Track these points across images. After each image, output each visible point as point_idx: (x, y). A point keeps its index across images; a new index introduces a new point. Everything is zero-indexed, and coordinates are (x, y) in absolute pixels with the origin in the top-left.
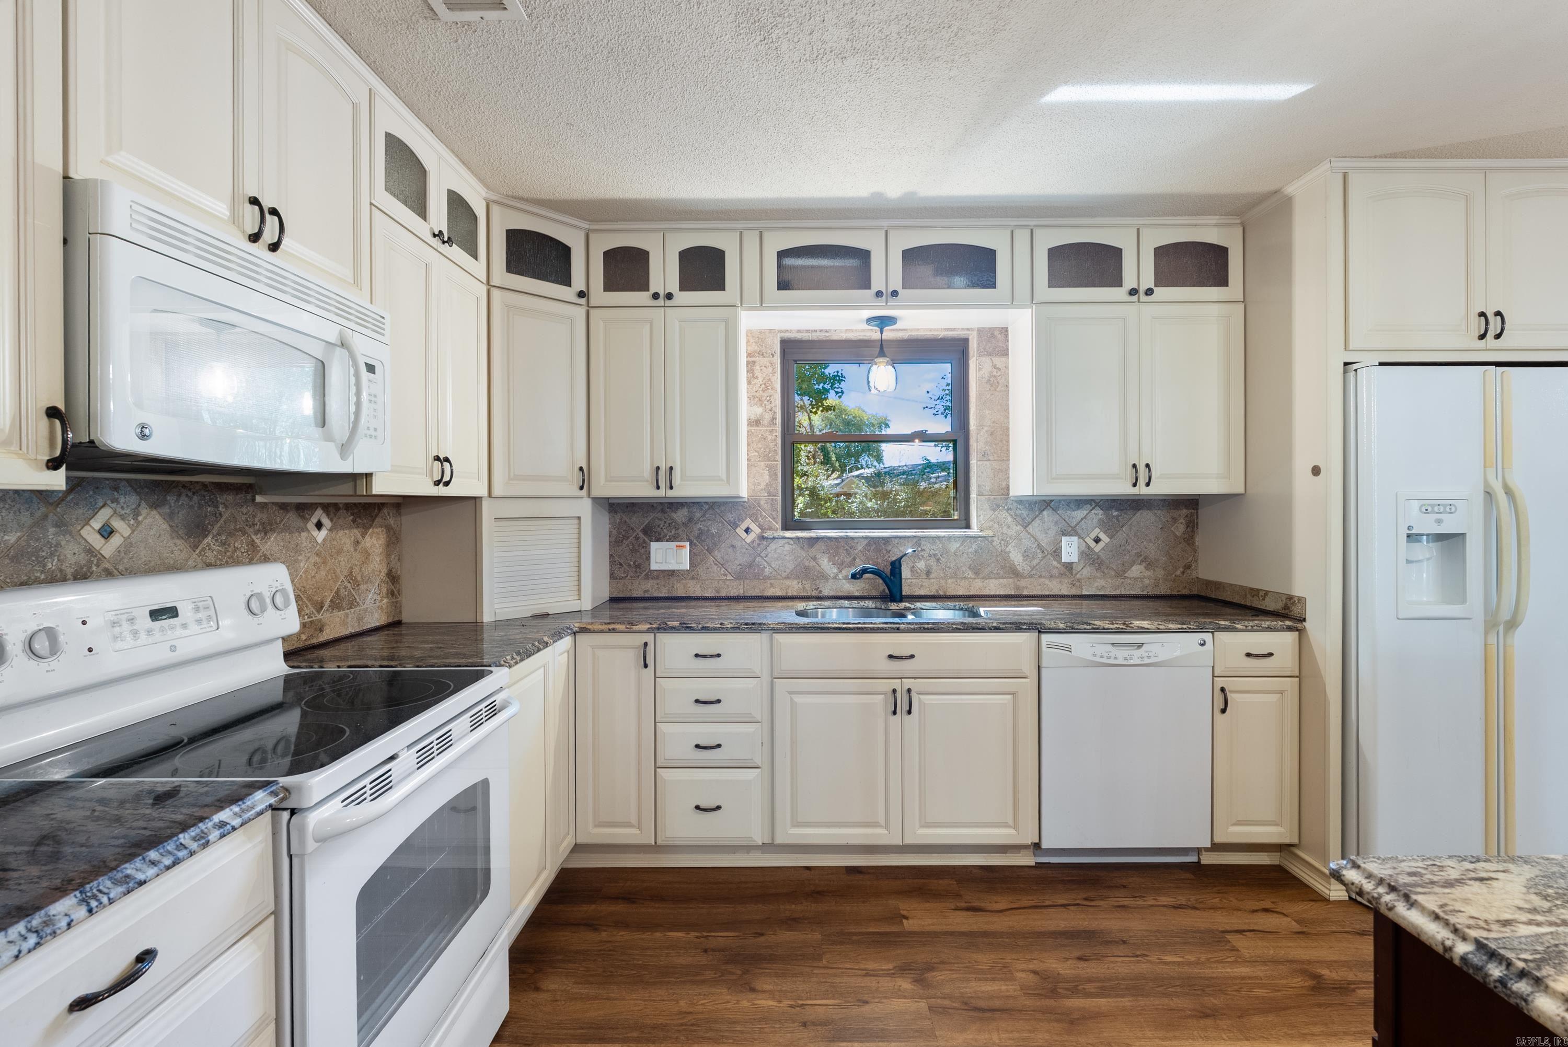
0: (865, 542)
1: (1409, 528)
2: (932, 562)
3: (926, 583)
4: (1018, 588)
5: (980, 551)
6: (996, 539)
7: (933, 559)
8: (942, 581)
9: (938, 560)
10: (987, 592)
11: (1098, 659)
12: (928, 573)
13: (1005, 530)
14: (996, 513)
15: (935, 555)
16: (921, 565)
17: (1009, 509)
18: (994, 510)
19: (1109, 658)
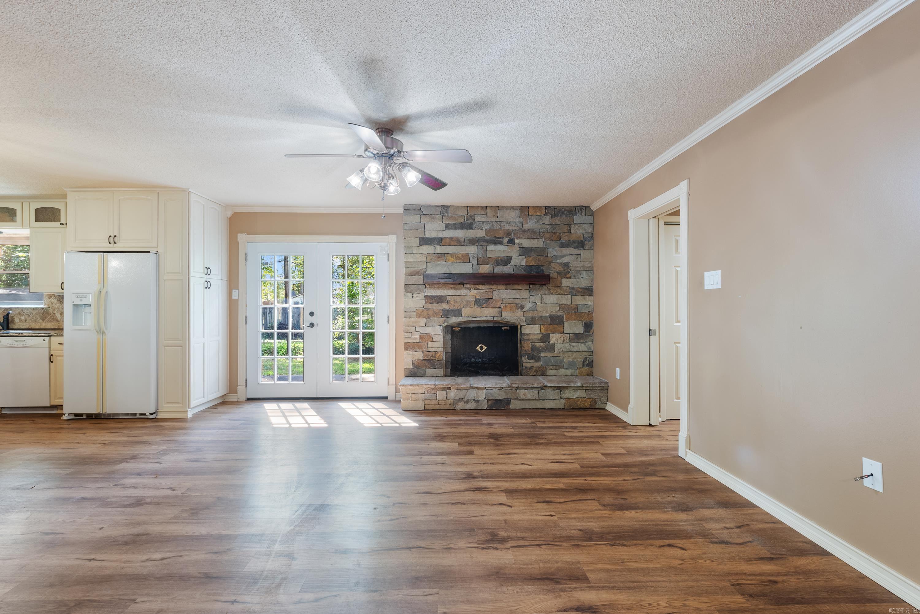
0: (3, 310)
1: (73, 302)
2: (27, 317)
3: (25, 324)
4: (58, 326)
5: (44, 313)
6: (50, 309)
7: (27, 316)
8: (31, 324)
9: (29, 316)
10: (47, 328)
11: (9, 345)
12: (26, 321)
13: (54, 305)
14: (51, 299)
15: (28, 314)
16: (23, 318)
17: (55, 298)
18: (50, 298)
19: (12, 345)
